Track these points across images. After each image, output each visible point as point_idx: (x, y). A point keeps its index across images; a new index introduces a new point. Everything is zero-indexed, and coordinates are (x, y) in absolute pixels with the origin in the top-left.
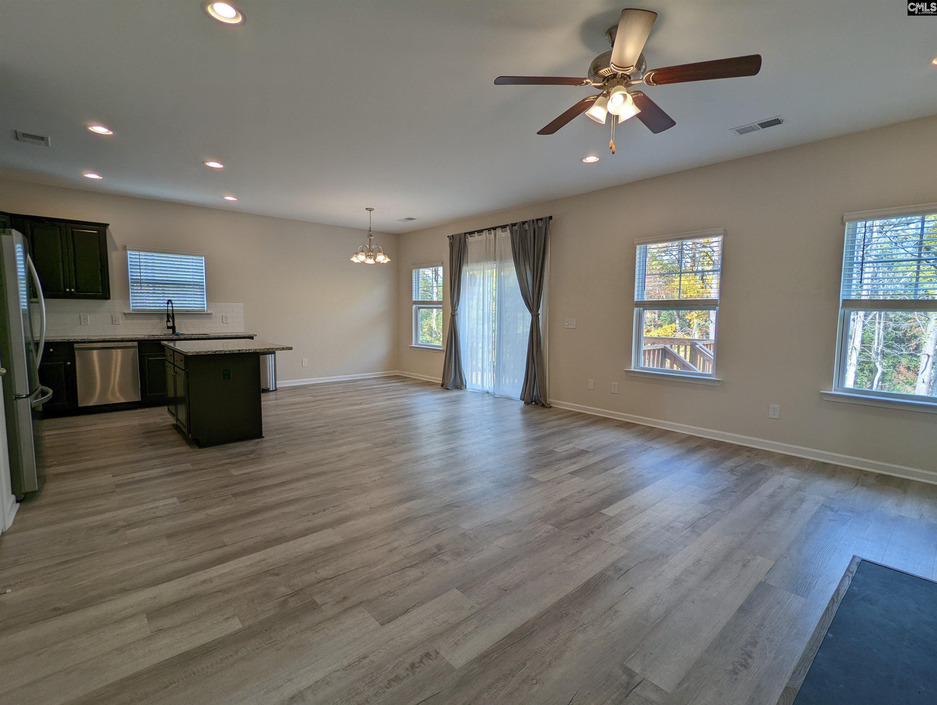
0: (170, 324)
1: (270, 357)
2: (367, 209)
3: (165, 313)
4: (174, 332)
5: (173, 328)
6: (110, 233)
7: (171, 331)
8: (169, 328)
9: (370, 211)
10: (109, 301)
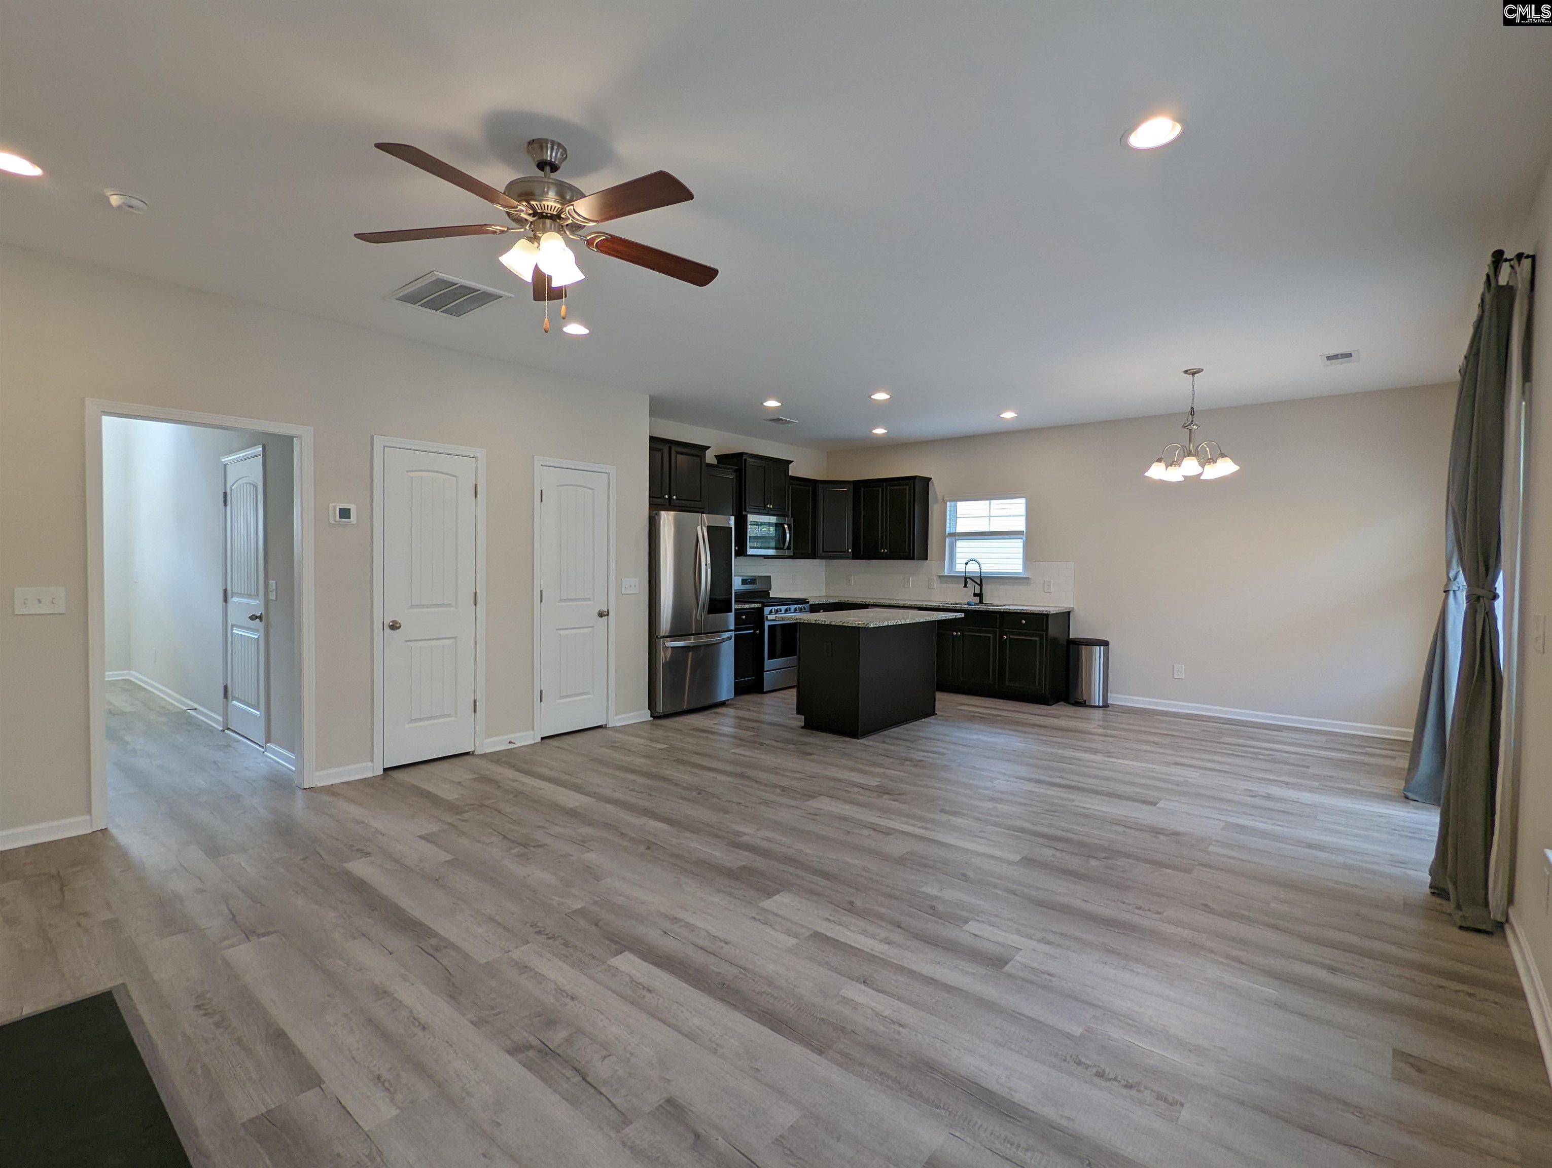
0: (978, 591)
1: (1098, 651)
2: (1186, 372)
3: (962, 576)
4: (981, 602)
5: (980, 595)
6: (934, 488)
7: (977, 600)
8: (975, 595)
9: (1193, 374)
10: (927, 561)
